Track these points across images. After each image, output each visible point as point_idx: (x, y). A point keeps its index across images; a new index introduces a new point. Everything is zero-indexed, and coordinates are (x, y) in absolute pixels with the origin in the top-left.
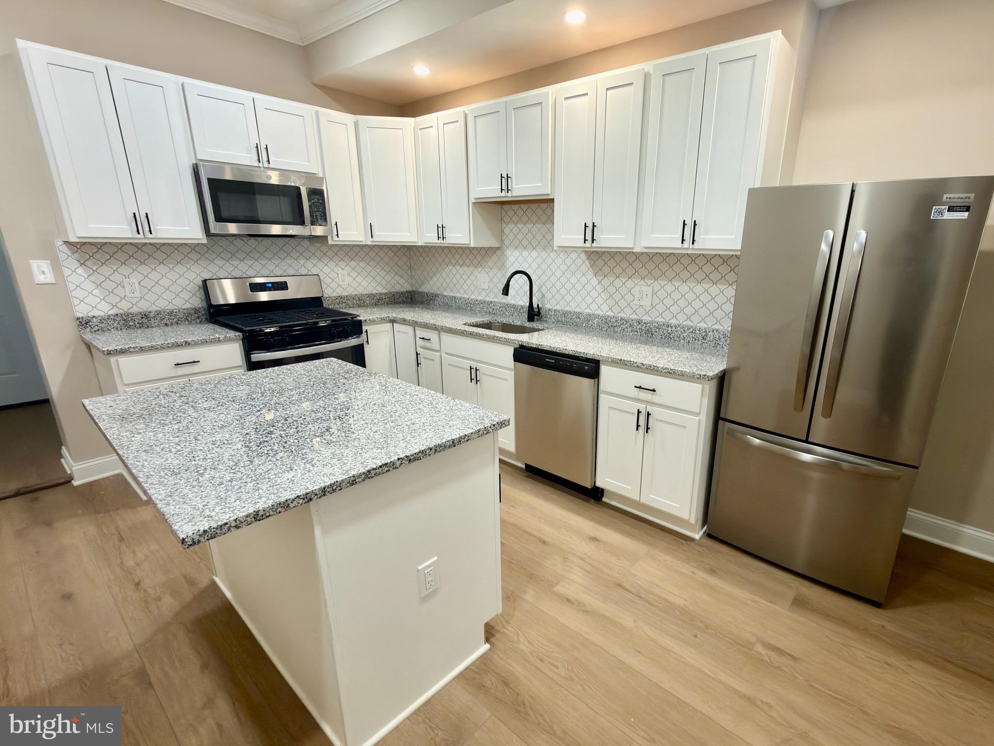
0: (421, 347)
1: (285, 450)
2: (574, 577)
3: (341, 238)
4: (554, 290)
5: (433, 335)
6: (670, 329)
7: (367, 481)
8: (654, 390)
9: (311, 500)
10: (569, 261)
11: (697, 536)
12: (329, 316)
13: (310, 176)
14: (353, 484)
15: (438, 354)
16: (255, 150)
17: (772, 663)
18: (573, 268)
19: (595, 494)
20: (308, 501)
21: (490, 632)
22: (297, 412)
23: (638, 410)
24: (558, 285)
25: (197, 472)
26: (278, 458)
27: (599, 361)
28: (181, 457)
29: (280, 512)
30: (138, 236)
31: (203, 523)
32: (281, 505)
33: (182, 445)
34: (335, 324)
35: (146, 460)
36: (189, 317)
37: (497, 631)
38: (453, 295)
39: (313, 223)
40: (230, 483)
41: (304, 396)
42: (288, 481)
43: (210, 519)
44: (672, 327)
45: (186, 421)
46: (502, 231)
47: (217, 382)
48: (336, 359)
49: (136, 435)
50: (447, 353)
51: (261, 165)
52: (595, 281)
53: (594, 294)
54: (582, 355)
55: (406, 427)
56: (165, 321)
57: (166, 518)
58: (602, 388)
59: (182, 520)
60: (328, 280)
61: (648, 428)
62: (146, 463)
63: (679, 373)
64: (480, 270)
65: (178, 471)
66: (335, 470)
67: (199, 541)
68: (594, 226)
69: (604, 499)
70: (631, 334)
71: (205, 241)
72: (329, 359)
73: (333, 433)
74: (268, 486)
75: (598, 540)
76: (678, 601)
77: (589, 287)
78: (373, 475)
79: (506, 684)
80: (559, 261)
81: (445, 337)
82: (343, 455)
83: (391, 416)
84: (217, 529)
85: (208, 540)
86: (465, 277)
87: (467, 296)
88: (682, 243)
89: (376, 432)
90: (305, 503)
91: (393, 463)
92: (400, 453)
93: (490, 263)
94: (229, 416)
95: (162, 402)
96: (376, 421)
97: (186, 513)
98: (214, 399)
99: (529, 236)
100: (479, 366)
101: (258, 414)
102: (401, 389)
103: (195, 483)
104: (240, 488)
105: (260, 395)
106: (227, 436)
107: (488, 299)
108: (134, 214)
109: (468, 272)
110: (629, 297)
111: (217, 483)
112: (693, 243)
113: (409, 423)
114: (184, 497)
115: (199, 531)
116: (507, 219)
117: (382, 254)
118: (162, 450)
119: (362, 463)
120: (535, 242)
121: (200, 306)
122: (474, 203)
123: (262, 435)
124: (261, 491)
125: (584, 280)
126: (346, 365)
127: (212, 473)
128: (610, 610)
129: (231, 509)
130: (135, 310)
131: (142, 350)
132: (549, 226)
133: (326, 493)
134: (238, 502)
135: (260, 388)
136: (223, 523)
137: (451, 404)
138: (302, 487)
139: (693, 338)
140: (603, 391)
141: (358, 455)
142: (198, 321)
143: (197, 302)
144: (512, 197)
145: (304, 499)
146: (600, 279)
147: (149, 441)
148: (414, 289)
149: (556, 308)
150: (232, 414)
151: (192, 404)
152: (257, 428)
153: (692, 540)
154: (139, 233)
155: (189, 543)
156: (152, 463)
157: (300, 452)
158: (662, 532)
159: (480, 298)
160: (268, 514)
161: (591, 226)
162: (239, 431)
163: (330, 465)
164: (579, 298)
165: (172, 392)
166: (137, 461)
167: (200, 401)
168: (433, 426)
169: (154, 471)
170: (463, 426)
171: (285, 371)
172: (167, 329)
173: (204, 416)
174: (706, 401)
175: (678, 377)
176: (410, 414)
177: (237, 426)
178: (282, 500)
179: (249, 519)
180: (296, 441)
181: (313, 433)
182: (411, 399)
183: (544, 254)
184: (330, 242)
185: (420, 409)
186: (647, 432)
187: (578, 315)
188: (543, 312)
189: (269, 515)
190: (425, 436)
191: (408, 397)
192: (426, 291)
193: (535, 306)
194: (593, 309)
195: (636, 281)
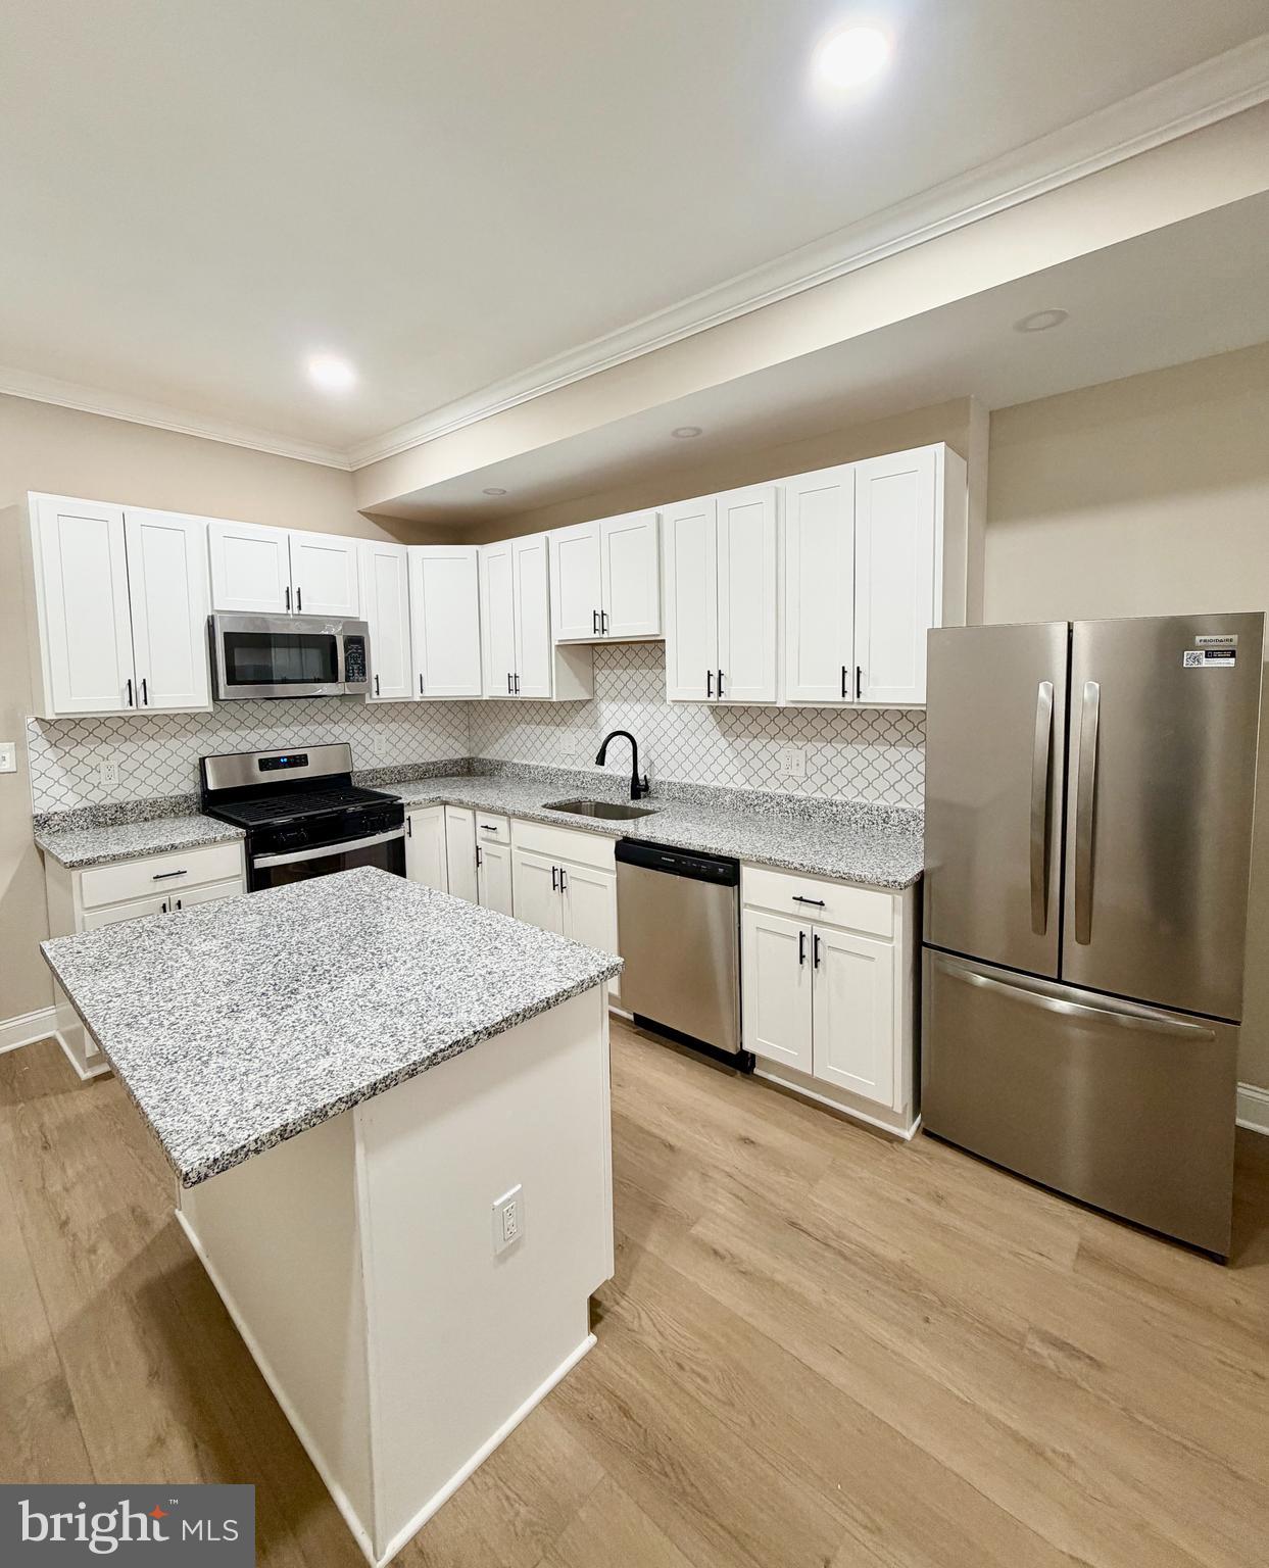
0: (483, 839)
1: (317, 1020)
2: (721, 1209)
3: (382, 695)
4: (666, 756)
5: (500, 823)
6: (835, 809)
7: (433, 1069)
8: (821, 904)
9: (356, 1103)
10: (686, 717)
11: (908, 1133)
12: (360, 800)
13: (349, 622)
14: (413, 1075)
15: (508, 848)
16: (285, 594)
17: (1059, 1372)
18: (693, 726)
19: (742, 1063)
20: (352, 1106)
21: (597, 1312)
22: (328, 956)
23: (801, 933)
24: (673, 749)
25: (199, 1059)
26: (309, 1034)
27: (738, 860)
28: (177, 1035)
29: (314, 1125)
30: (131, 708)
31: (213, 1145)
32: (317, 1114)
33: (177, 1015)
34: (368, 812)
35: (130, 1040)
36: (175, 809)
37: (608, 1311)
38: (526, 762)
39: (348, 679)
40: (245, 1078)
41: (335, 929)
42: (324, 1073)
43: (222, 1139)
44: (837, 806)
45: (180, 975)
46: (594, 678)
47: (217, 909)
48: (374, 868)
49: (115, 999)
50: (519, 848)
51: (290, 612)
52: (723, 743)
53: (723, 761)
54: (713, 851)
55: (481, 979)
56: (145, 815)
57: (162, 1137)
58: (744, 899)
59: (184, 1142)
60: (359, 749)
61: (817, 961)
62: (130, 1045)
63: (857, 878)
64: (563, 729)
65: (173, 1058)
66: (388, 1054)
67: (206, 1176)
68: (720, 674)
69: (757, 1071)
70: (779, 815)
71: (211, 709)
72: (365, 868)
73: (381, 990)
74: (297, 1082)
75: (752, 1142)
76: (892, 1254)
77: (715, 752)
78: (440, 1060)
79: (626, 1412)
80: (672, 717)
81: (516, 824)
82: (396, 1028)
83: (458, 961)
84: (231, 1155)
85: (218, 1173)
86: (543, 739)
87: (546, 765)
88: (843, 696)
89: (439, 987)
90: (349, 1108)
91: (467, 1040)
92: (476, 1023)
93: (578, 720)
94: (236, 965)
95: (147, 943)
96: (437, 969)
97: (189, 1128)
98: (214, 936)
99: (631, 685)
100: (565, 866)
101: (276, 960)
102: (467, 916)
103: (198, 1079)
104: (259, 1085)
105: (276, 929)
106: (237, 998)
107: (574, 768)
108: (130, 681)
109: (548, 731)
110: (773, 766)
111: (228, 1077)
112: (858, 696)
113: (483, 972)
114: (184, 1101)
115: (208, 1159)
116: (600, 663)
117: (432, 711)
118: (151, 1023)
119: (424, 1041)
120: (638, 693)
121: (192, 792)
122: (558, 646)
123: (283, 995)
124: (288, 1091)
125: (708, 742)
126: (389, 878)
127: (220, 1060)
128: (783, 1271)
129: (250, 1122)
130: (109, 801)
131: (115, 859)
132: (658, 671)
133: (377, 1092)
134: (258, 1111)
135: (275, 918)
136: (240, 1145)
137: (540, 939)
138: (344, 1083)
139: (869, 821)
140: (746, 904)
141: (418, 1027)
142: (188, 812)
143: (189, 787)
144: (609, 638)
145: (347, 1103)
146: (731, 740)
147: (131, 1009)
148: (473, 755)
149: (670, 779)
150: (241, 961)
151: (185, 946)
152: (276, 984)
153: (901, 1140)
154: (131, 705)
155: (193, 1180)
156: (137, 1044)
157: (338, 1024)
158: (850, 1127)
159: (563, 767)
160: (298, 1129)
161: (716, 675)
162: (252, 989)
163: (380, 1045)
164: (702, 767)
165: (158, 927)
166: (118, 1042)
167: (196, 941)
168: (517, 976)
169: (141, 1058)
170: (560, 975)
171: (307, 889)
172: (147, 825)
173: (204, 966)
174: (899, 919)
175: (856, 884)
176: (483, 957)
177: (249, 981)
178: (319, 1106)
179: (273, 1138)
180: (330, 1005)
181: (353, 991)
182: (483, 932)
183: (651, 708)
184: (368, 701)
185: (496, 948)
186: (816, 966)
187: (702, 790)
188: (652, 786)
189: (301, 1130)
190: (508, 993)
191: (478, 928)
192: (488, 757)
193: (641, 777)
194: (722, 782)
195: (782, 743)
